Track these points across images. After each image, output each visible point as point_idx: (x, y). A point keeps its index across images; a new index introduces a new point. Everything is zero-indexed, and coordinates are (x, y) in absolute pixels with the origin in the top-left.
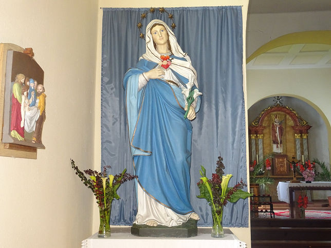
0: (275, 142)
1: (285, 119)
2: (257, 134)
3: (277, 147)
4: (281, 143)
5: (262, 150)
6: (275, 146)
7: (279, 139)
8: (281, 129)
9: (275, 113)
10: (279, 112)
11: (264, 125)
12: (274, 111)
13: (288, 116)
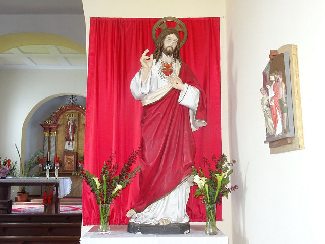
0: (67, 139)
1: (79, 118)
2: (50, 132)
3: (69, 144)
4: (73, 140)
5: (54, 147)
6: (67, 143)
7: (71, 136)
8: (74, 128)
9: (70, 111)
10: (74, 111)
11: (59, 123)
12: (68, 110)
13: (82, 115)
